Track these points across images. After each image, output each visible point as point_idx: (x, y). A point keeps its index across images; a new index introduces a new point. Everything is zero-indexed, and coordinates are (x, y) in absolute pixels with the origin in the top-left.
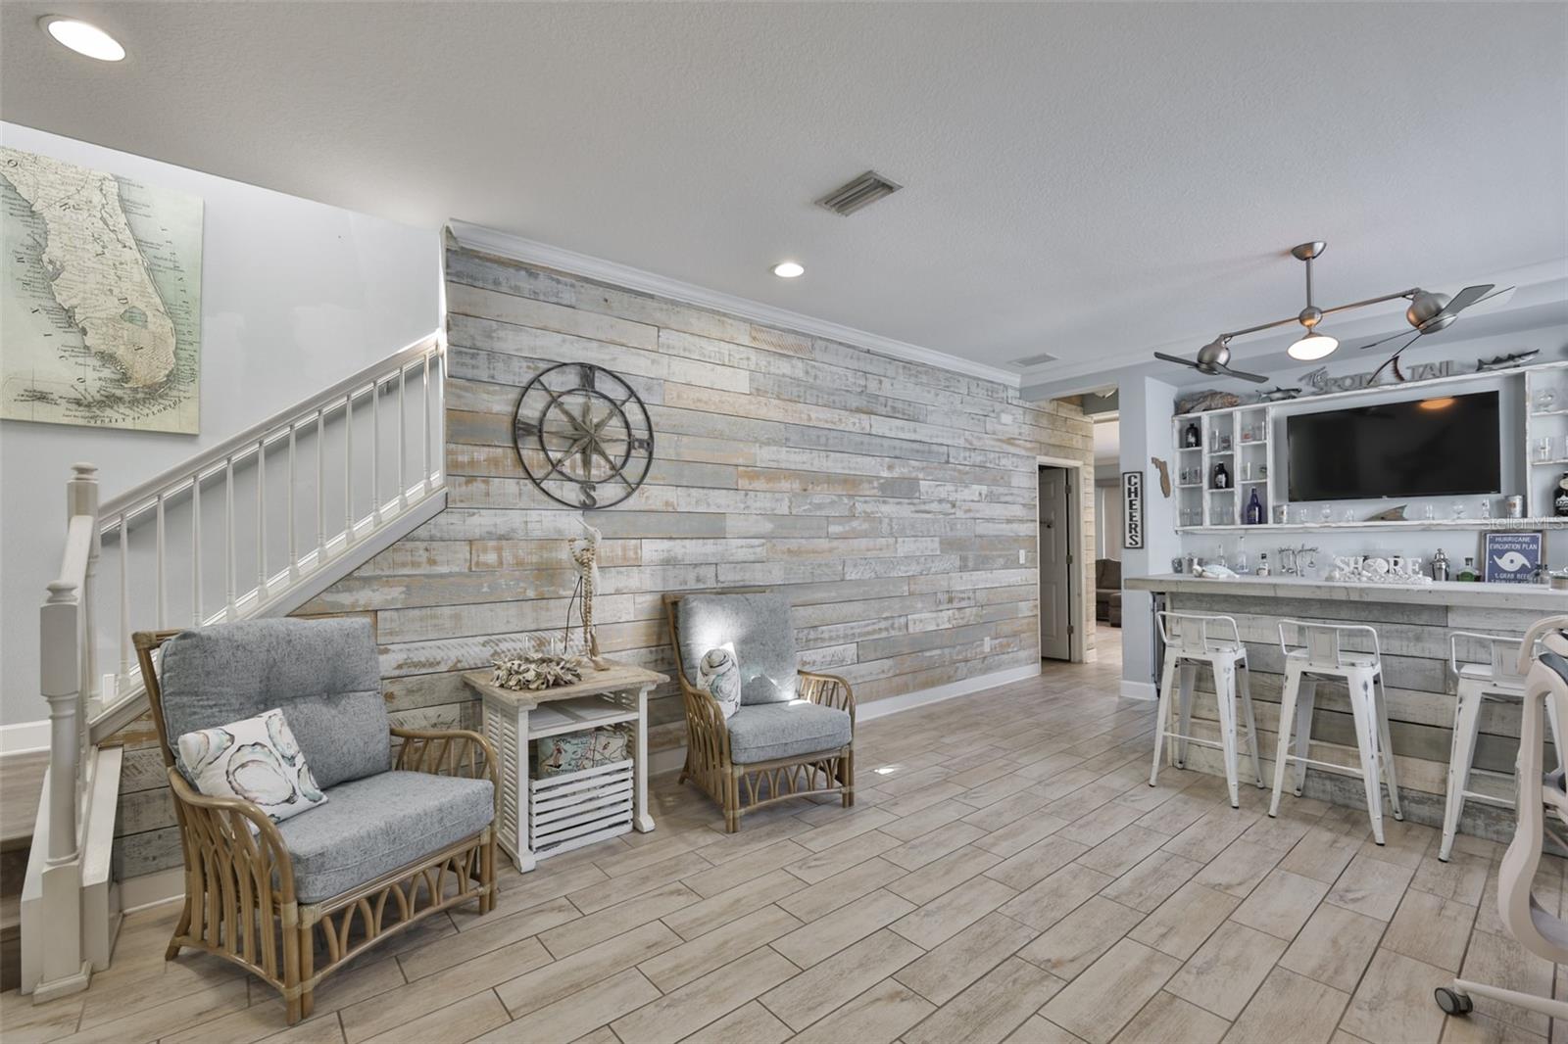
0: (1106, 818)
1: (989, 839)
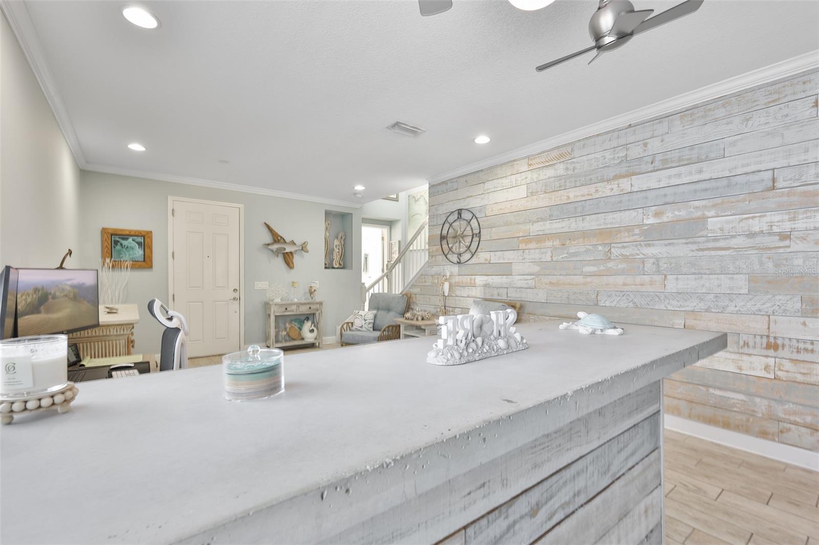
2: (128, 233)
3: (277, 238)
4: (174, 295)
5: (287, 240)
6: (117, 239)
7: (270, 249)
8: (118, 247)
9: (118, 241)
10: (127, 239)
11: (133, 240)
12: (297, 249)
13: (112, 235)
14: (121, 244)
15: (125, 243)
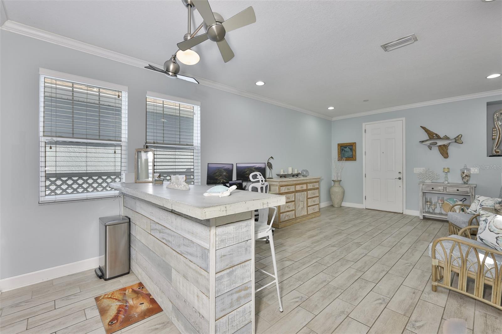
0: (314, 285)
1: (359, 274)
2: (346, 145)
3: (432, 136)
4: (365, 174)
5: (442, 136)
6: (343, 148)
7: (425, 145)
8: (343, 152)
9: (343, 149)
10: (346, 148)
11: (349, 148)
12: (450, 142)
13: (341, 147)
14: (344, 150)
15: (345, 149)
